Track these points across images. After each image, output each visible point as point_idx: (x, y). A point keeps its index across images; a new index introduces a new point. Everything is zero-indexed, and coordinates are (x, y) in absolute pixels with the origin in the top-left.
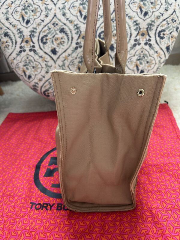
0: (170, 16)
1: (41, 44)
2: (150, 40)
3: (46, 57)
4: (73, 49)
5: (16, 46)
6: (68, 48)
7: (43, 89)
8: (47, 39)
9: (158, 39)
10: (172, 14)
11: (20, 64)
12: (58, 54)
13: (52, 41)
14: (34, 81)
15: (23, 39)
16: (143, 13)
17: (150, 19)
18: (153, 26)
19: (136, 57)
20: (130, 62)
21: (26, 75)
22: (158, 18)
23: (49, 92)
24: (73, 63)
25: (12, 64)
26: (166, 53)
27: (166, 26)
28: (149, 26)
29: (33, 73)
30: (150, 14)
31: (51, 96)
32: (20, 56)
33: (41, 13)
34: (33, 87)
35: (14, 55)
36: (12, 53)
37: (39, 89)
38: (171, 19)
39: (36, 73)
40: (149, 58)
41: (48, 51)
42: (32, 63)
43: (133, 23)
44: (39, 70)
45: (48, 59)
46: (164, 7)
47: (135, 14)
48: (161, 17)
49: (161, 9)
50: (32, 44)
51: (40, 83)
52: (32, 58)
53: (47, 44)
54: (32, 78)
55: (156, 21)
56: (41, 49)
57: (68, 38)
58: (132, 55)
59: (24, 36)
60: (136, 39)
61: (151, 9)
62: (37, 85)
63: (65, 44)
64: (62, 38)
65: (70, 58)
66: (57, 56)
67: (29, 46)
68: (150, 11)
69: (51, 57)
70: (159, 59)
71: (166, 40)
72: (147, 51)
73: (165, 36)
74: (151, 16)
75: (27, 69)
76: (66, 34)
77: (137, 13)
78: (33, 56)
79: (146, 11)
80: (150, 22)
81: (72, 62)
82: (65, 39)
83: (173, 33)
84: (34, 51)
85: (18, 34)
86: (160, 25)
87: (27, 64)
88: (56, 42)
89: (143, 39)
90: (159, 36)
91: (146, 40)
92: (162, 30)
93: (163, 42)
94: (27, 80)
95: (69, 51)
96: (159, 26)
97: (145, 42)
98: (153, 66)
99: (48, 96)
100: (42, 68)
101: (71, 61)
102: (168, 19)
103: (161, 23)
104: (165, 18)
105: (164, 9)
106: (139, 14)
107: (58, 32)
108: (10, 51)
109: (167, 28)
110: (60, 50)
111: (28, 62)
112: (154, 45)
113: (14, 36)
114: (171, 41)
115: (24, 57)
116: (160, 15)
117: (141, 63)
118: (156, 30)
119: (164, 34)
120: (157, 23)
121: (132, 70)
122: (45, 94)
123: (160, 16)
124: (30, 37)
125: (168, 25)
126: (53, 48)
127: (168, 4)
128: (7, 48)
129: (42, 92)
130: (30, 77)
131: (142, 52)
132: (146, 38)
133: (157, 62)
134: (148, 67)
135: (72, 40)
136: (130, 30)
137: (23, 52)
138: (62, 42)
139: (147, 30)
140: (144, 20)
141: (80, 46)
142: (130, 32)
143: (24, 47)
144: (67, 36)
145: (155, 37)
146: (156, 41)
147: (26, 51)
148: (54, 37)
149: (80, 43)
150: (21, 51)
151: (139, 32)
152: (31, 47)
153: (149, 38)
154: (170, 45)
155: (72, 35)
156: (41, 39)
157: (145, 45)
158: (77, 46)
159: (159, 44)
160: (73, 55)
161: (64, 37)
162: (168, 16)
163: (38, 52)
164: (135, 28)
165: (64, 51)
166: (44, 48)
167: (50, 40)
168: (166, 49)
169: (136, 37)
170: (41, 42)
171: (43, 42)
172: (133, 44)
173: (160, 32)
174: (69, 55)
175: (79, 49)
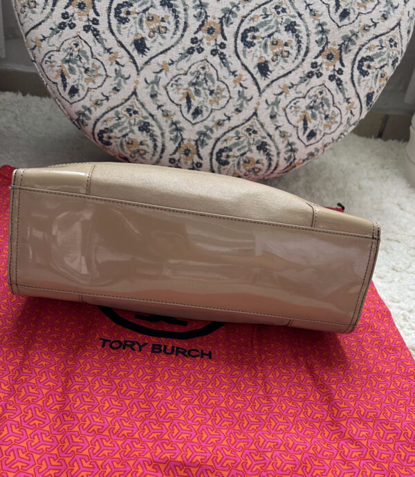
0: (388, 33)
1: (114, 21)
2: (340, 72)
3: (120, 55)
4: (182, 52)
5: (52, 10)
6: (173, 46)
7: (100, 127)
8: (128, 13)
9: (356, 73)
10: (393, 29)
11: (55, 54)
12: (149, 54)
13: (141, 21)
14: (82, 103)
16: (341, 10)
17: (350, 28)
18: (354, 44)
19: (307, 101)
20: (293, 108)
21: (65, 86)
22: (366, 29)
23: (112, 134)
24: (177, 81)
25: (36, 51)
26: (364, 105)
27: (376, 50)
28: (345, 41)
29: (82, 82)
30: (352, 16)
31: (114, 144)
32: (60, 36)
34: (76, 117)
35: (44, 30)
36: (40, 24)
37: (91, 123)
38: (389, 39)
39: (91, 85)
40: (332, 108)
41: (128, 41)
42: (84, 60)
43: (316, 28)
44: (99, 81)
45: (125, 59)
46: (382, 10)
47: (324, 8)
48: (372, 28)
49: (374, 11)
50: (92, 15)
51: (96, 109)
52: (86, 48)
53: (127, 25)
54: (79, 96)
55: (360, 34)
56: (112, 31)
57: (177, 22)
58: (301, 95)
60: (316, 63)
61: (356, 7)
62: (87, 112)
63: (168, 35)
64: (163, 20)
65: (173, 70)
66: (146, 58)
67: (85, 18)
68: (354, 11)
69: (132, 57)
70: (349, 115)
71: (369, 79)
72: (332, 94)
73: (370, 71)
74: (353, 22)
75: (72, 70)
76: (174, 11)
77: (328, 7)
78: (91, 44)
79: (347, 8)
80: (350, 35)
81: (176, 78)
82: (169, 23)
83: (385, 69)
84: (95, 32)
86: (366, 46)
87: (73, 57)
88: (148, 25)
89: (328, 65)
90: (360, 68)
91: (334, 70)
92: (367, 56)
93: (364, 83)
94: (67, 97)
95: (174, 54)
96: (363, 46)
97: (330, 73)
98: (334, 127)
99: (108, 144)
100: (107, 76)
101: (174, 77)
102: (383, 38)
103: (369, 41)
104: (378, 34)
105: (382, 14)
106: (332, 10)
107: (157, 3)
108: (37, 18)
109: (378, 55)
110: (154, 46)
111: (75, 54)
112: (346, 83)
114: (378, 85)
115: (70, 41)
116: (371, 24)
117: (314, 116)
118: (358, 53)
119: (369, 67)
121: (294, 127)
122: (101, 138)
123: (370, 27)
125: (380, 49)
126: (140, 37)
127: (389, 6)
128: (30, 8)
129: (97, 131)
130: (74, 91)
131: (321, 93)
132: (334, 66)
133: (345, 121)
134: (326, 126)
135: (184, 30)
136: (308, 39)
137: (67, 28)
138: (163, 30)
139: (340, 49)
140: (338, 26)
141: (201, 48)
142: (306, 45)
143: (72, 16)
144: (176, 17)
145: (353, 67)
146: (352, 78)
147: (76, 27)
148: (147, 12)
149: (201, 41)
150: (64, 23)
151: (324, 48)
152: (89, 20)
153: (341, 67)
154: (375, 91)
155: (186, 18)
156: (115, 9)
157: (329, 79)
158: (194, 45)
159: (356, 85)
160: (180, 63)
161: (168, 17)
162: (385, 31)
163: (103, 36)
164: (317, 39)
165: (161, 50)
166: (119, 31)
167: (136, 15)
168: (365, 99)
169: (316, 57)
170: (115, 16)
171: (119, 17)
172: (306, 72)
173: (363, 59)
174: (173, 62)
175: (196, 53)
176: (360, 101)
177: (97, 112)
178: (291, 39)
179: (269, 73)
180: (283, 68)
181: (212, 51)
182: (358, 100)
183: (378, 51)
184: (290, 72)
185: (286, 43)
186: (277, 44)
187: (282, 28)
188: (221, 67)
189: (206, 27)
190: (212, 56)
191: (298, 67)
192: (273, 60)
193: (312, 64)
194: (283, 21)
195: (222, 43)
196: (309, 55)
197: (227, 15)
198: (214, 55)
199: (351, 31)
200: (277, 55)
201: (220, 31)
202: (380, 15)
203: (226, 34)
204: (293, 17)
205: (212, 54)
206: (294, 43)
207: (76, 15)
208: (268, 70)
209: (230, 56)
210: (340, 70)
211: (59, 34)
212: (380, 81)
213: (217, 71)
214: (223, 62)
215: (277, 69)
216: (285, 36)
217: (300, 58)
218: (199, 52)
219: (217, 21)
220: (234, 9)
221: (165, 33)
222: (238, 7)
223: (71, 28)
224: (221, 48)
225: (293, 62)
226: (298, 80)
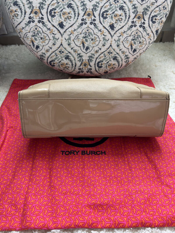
0: (162, 4)
1: (50, 17)
2: (144, 23)
3: (54, 30)
4: (78, 25)
5: (25, 16)
6: (74, 23)
7: (50, 60)
8: (55, 13)
9: (151, 23)
10: (164, 2)
11: (28, 34)
12: (65, 28)
13: (60, 15)
14: (41, 51)
15: (32, 9)
17: (146, 4)
18: (148, 11)
19: (132, 37)
20: (126, 41)
21: (34, 46)
23: (55, 62)
24: (78, 37)
25: (21, 33)
26: (155, 35)
27: (158, 12)
28: (144, 10)
29: (40, 43)
31: (56, 66)
32: (29, 26)
34: (40, 57)
35: (23, 25)
36: (21, 22)
37: (46, 59)
38: (163, 7)
39: (44, 44)
40: (142, 39)
41: (56, 24)
42: (40, 35)
43: (132, 7)
44: (47, 42)
45: (56, 32)
48: (155, 3)
50: (41, 16)
51: (47, 53)
52: (40, 30)
53: (55, 18)
54: (40, 49)
55: (150, 7)
56: (49, 21)
57: (75, 14)
58: (129, 35)
59: (33, 7)
60: (133, 21)
62: (44, 55)
63: (72, 19)
64: (69, 13)
65: (76, 33)
66: (64, 30)
67: (38, 18)
69: (59, 30)
70: (149, 40)
71: (156, 24)
72: (141, 33)
73: (156, 21)
74: (147, 2)
75: (36, 39)
76: (73, 9)
78: (42, 28)
80: (146, 7)
81: (77, 36)
82: (72, 14)
83: (163, 19)
84: (43, 23)
85: (28, 4)
86: (154, 11)
87: (35, 34)
88: (63, 16)
89: (139, 21)
90: (152, 20)
91: (141, 23)
92: (154, 15)
93: (154, 26)
94: (35, 50)
95: (75, 27)
96: (152, 11)
97: (140, 24)
98: (143, 46)
99: (54, 66)
100: (50, 39)
101: (76, 36)
102: (160, 6)
103: (155, 9)
104: (158, 5)
107: (66, 7)
108: (19, 20)
109: (159, 14)
110: (67, 24)
111: (36, 32)
112: (147, 27)
113: (24, 6)
114: (160, 26)
115: (33, 28)
117: (135, 43)
118: (150, 14)
119: (156, 19)
120: (152, 8)
121: (127, 48)
122: (51, 64)
123: (154, 3)
124: (40, 9)
125: (159, 11)
126: (61, 22)
128: (16, 17)
129: (49, 62)
130: (38, 47)
131: (137, 33)
132: (141, 21)
133: (148, 43)
134: (140, 46)
135: (78, 16)
136: (129, 12)
137: (32, 23)
138: (69, 17)
139: (143, 14)
140: (141, 4)
141: (86, 22)
142: (128, 14)
143: (33, 17)
144: (74, 11)
145: (149, 21)
146: (149, 25)
147: (35, 22)
148: (62, 11)
149: (85, 19)
150: (30, 21)
151: (136, 14)
152: (39, 18)
153: (144, 21)
154: (159, 28)
155: (78, 11)
156: (49, 12)
157: (140, 27)
158: (83, 22)
159: (151, 27)
160: (78, 30)
161: (71, 12)
162: (161, 4)
163: (46, 24)
164: (133, 11)
165: (70, 26)
166: (52, 21)
167: (58, 13)
168: (155, 32)
169: (133, 19)
170: (50, 15)
171: (51, 15)
172: (130, 26)
173: (153, 17)
174: (75, 30)
175: (84, 25)
176: (153, 34)
177: (48, 54)
178: (122, 13)
179: (114, 28)
180: (120, 25)
181: (90, 23)
182: (152, 33)
183: (159, 12)
184: (123, 27)
185: (120, 15)
186: (116, 16)
187: (118, 9)
188: (95, 29)
189: (87, 13)
190: (90, 25)
191: (126, 24)
192: (115, 23)
193: (132, 22)
194: (118, 6)
195: (94, 19)
196: (130, 18)
197: (95, 7)
198: (91, 24)
199: (147, 6)
200: (117, 20)
201: (93, 14)
203: (95, 15)
204: (122, 3)
205: (90, 24)
206: (124, 14)
207: (34, 17)
208: (114, 27)
209: (98, 24)
210: (144, 22)
211: (29, 25)
212: (161, 24)
213: (93, 31)
214: (95, 27)
215: (118, 26)
216: (119, 12)
217: (127, 20)
218: (85, 24)
219: (91, 10)
220: (97, 4)
221: (71, 18)
222: (99, 3)
223: (33, 22)
224: (94, 21)
225: (124, 22)
226: (127, 29)
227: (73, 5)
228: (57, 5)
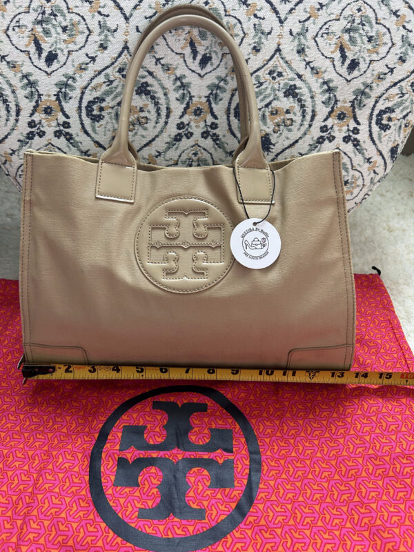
0: (408, 77)
1: (87, 121)
2: (356, 131)
4: (169, 140)
5: (17, 121)
6: (157, 136)
8: (101, 109)
9: (375, 129)
13: (117, 115)
15: (37, 102)
16: (348, 62)
17: (362, 79)
18: (369, 97)
22: (380, 77)
25: (7, 165)
26: (389, 161)
27: (397, 99)
28: (357, 96)
30: (363, 66)
32: (30, 147)
33: (87, 38)
35: (12, 143)
36: (6, 137)
38: (410, 83)
40: (352, 172)
41: (106, 139)
43: (321, 87)
46: (399, 52)
47: (328, 62)
48: (389, 75)
49: (389, 56)
50: (62, 119)
53: (102, 122)
55: (374, 85)
56: (86, 132)
57: (158, 110)
59: (40, 95)
60: (326, 126)
61: (366, 55)
63: (150, 125)
64: (141, 110)
65: (161, 162)
67: (54, 123)
68: (365, 60)
70: (372, 175)
71: (392, 133)
72: (349, 157)
73: (391, 124)
74: (365, 72)
76: (153, 98)
77: (332, 60)
78: (66, 149)
79: (355, 57)
80: (362, 87)
82: (149, 112)
83: (410, 117)
84: (68, 137)
85: (24, 87)
86: (384, 97)
90: (379, 122)
91: (348, 130)
92: (386, 108)
93: (387, 138)
95: (159, 145)
96: (380, 97)
97: (344, 134)
98: (356, 191)
102: (403, 84)
103: (387, 90)
104: (396, 81)
105: (398, 56)
106: (338, 63)
108: (2, 131)
109: (399, 104)
110: (135, 140)
112: (364, 142)
113: (13, 92)
114: (402, 136)
116: (387, 70)
118: (374, 106)
119: (390, 119)
120: (378, 89)
123: (385, 74)
124: (58, 99)
125: (401, 97)
127: (407, 46)
132: (348, 126)
133: (367, 182)
134: (346, 193)
135: (168, 116)
136: (313, 101)
137: (37, 137)
138: (143, 120)
139: (353, 106)
140: (347, 80)
141: (189, 132)
142: (311, 108)
143: (40, 123)
144: (156, 104)
145: (370, 123)
146: (371, 135)
147: (46, 135)
149: (188, 124)
150: (32, 133)
151: (333, 108)
152: (58, 124)
153: (356, 126)
154: (400, 142)
155: (168, 104)
156: (86, 108)
157: (344, 141)
158: (181, 131)
159: (377, 142)
160: (168, 153)
161: (146, 105)
162: (405, 76)
163: (77, 139)
164: (324, 100)
165: (145, 143)
166: (94, 130)
167: (110, 110)
168: (390, 154)
169: (325, 120)
170: (88, 115)
171: (92, 115)
172: (315, 138)
173: (382, 112)
174: (160, 154)
175: (184, 139)
176: (383, 158)
178: (293, 105)
179: (272, 146)
180: (288, 138)
181: (203, 133)
182: (381, 157)
183: (399, 100)
184: (297, 141)
185: (287, 110)
186: (276, 113)
187: (281, 94)
188: (216, 150)
189: (192, 108)
190: (203, 139)
191: (305, 134)
192: (274, 132)
193: (321, 128)
194: (281, 86)
195: (213, 123)
196: (317, 118)
197: (214, 92)
198: (206, 138)
199: (363, 84)
200: (278, 126)
201: (209, 110)
202: (396, 59)
203: (216, 113)
204: (293, 79)
205: (202, 137)
206: (297, 108)
207: (43, 121)
208: (272, 144)
209: (224, 136)
210: (355, 129)
211: (29, 145)
212: (405, 131)
213: (211, 155)
214: (217, 144)
215: (280, 140)
216: (285, 103)
217: (306, 124)
218: (188, 138)
219: (204, 100)
220: (222, 84)
221: (146, 123)
222: (225, 81)
223: (41, 136)
224: (212, 128)
225: (299, 129)
226: (308, 148)
227: (151, 86)
228: (107, 88)
